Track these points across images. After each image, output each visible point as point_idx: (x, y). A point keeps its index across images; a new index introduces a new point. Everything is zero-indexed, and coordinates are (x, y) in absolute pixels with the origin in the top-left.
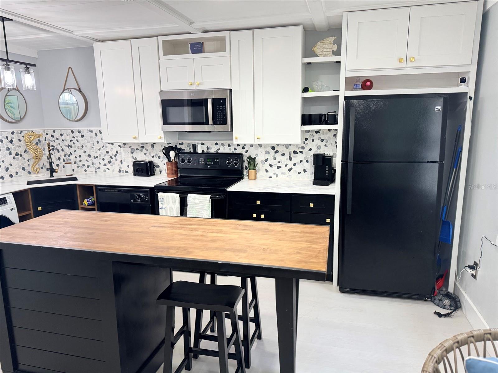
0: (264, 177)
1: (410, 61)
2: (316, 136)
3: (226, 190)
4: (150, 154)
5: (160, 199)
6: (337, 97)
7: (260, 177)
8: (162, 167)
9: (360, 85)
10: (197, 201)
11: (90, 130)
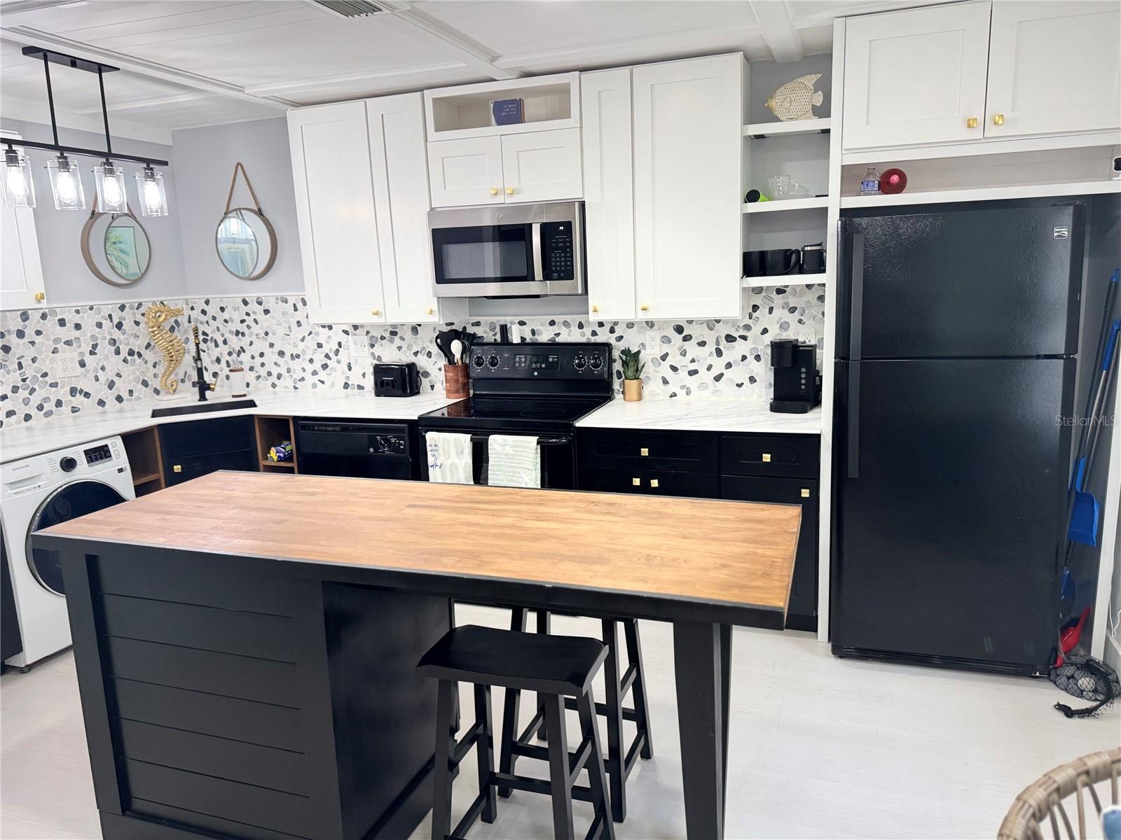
0: (658, 394)
1: (993, 123)
2: (778, 300)
3: (572, 424)
4: (409, 347)
5: (431, 446)
6: (824, 211)
7: (650, 396)
8: (435, 376)
9: (876, 182)
10: (508, 450)
11: (282, 298)
